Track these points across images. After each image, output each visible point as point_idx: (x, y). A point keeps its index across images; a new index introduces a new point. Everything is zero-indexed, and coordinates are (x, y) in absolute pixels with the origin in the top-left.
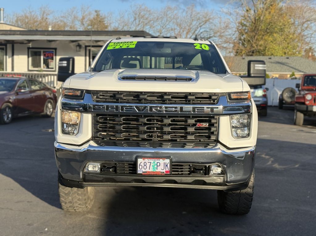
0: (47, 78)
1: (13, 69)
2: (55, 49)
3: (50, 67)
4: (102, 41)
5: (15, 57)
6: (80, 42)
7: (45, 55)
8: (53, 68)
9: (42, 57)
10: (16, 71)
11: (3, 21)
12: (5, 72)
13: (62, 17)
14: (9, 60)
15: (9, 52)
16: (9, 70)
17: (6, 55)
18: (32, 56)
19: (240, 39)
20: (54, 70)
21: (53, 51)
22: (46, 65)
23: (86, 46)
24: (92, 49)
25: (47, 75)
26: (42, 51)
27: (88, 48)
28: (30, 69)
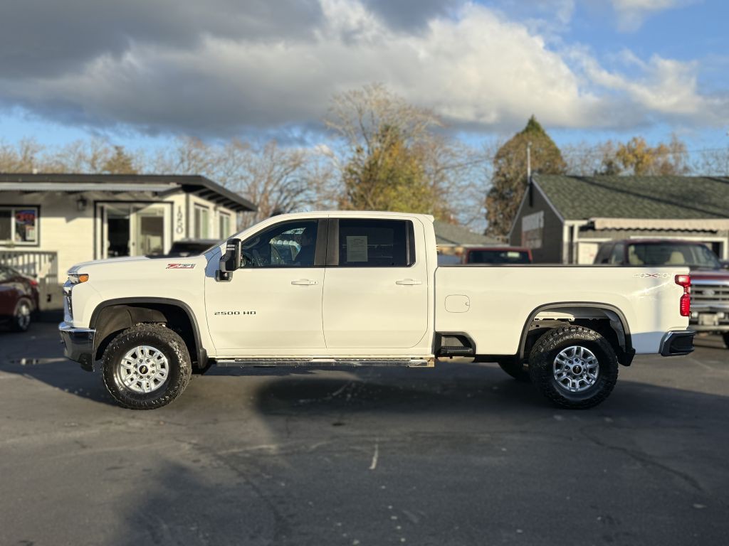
3: (28, 238)
6: (85, 195)
7: (18, 218)
8: (33, 241)
9: (13, 220)
13: (58, 156)
20: (36, 243)
21: (34, 211)
22: (20, 235)
23: (96, 202)
24: (107, 206)
25: (22, 253)
26: (13, 210)
27: (99, 205)
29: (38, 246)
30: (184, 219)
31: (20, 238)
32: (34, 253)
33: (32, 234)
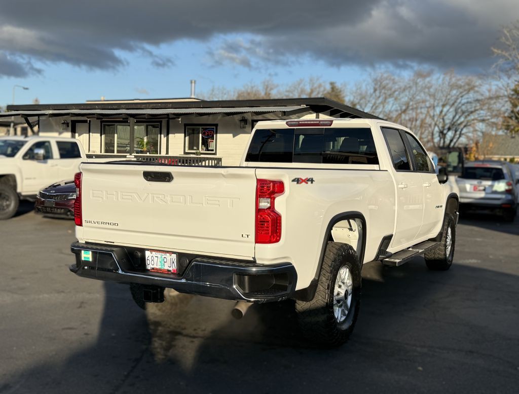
0: (207, 162)
1: (167, 153)
2: (216, 125)
3: (209, 148)
4: (272, 112)
5: (171, 136)
6: (245, 115)
7: (203, 134)
8: (213, 150)
9: (201, 135)
10: (170, 154)
11: (194, 95)
12: (159, 155)
14: (164, 140)
15: (164, 130)
16: (163, 153)
17: (161, 134)
18: (189, 135)
19: (512, 112)
20: (214, 152)
21: (214, 129)
22: (205, 146)
23: (253, 121)
25: (205, 159)
26: (201, 128)
28: (186, 151)
29: (215, 154)
31: (204, 148)
32: (212, 159)
33: (212, 146)
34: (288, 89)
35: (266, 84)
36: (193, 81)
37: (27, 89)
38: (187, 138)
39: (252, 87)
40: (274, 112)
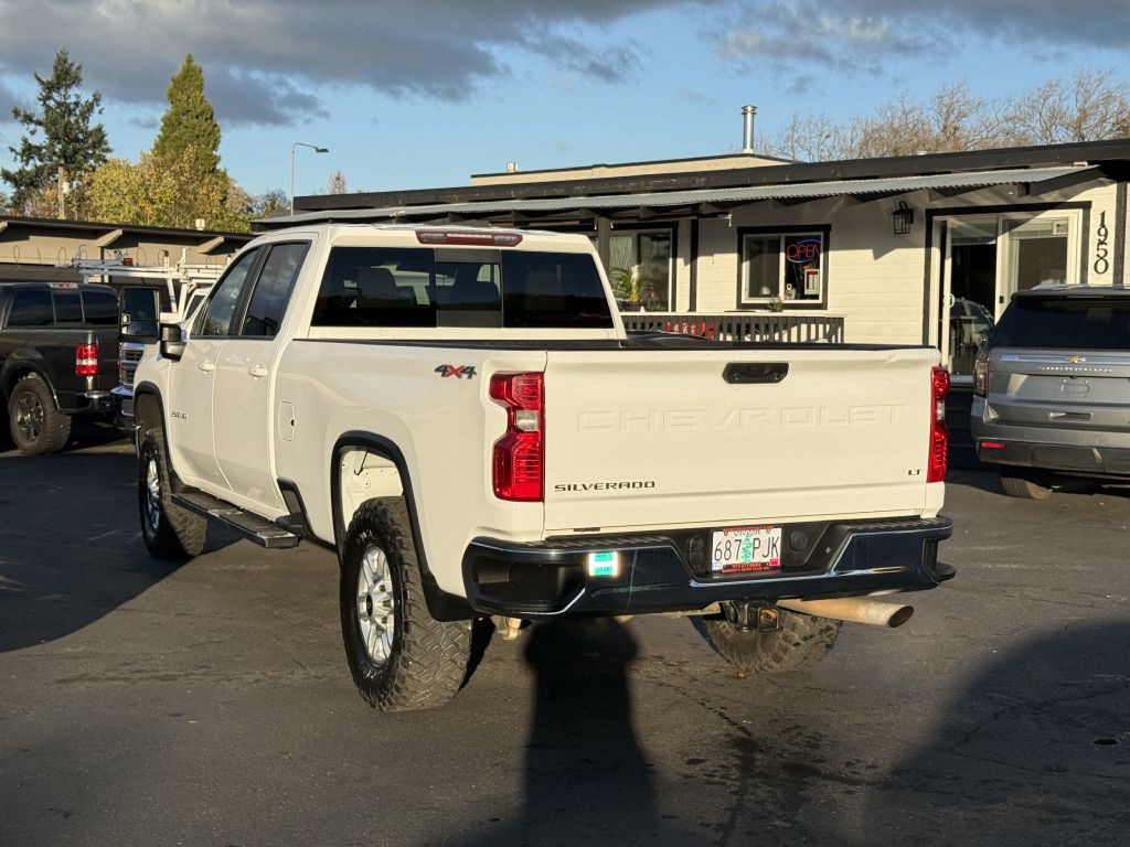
0: (794, 330)
1: (693, 307)
2: (826, 229)
3: (807, 292)
4: (983, 187)
5: (701, 260)
6: (910, 198)
7: (790, 252)
8: (816, 297)
9: (782, 256)
10: (701, 311)
11: (752, 147)
12: (670, 313)
14: (683, 271)
15: (685, 246)
16: (682, 309)
17: (675, 256)
18: (750, 257)
20: (820, 301)
21: (818, 238)
22: (794, 286)
23: (931, 213)
24: (952, 221)
25: (797, 321)
26: (783, 237)
27: (937, 219)
28: (743, 301)
29: (822, 306)
30: (1111, 240)
31: (793, 292)
32: (816, 320)
33: (814, 285)
34: (1011, 112)
35: (947, 101)
36: (750, 109)
37: (325, 151)
38: (746, 266)
39: (905, 113)
40: (989, 185)
